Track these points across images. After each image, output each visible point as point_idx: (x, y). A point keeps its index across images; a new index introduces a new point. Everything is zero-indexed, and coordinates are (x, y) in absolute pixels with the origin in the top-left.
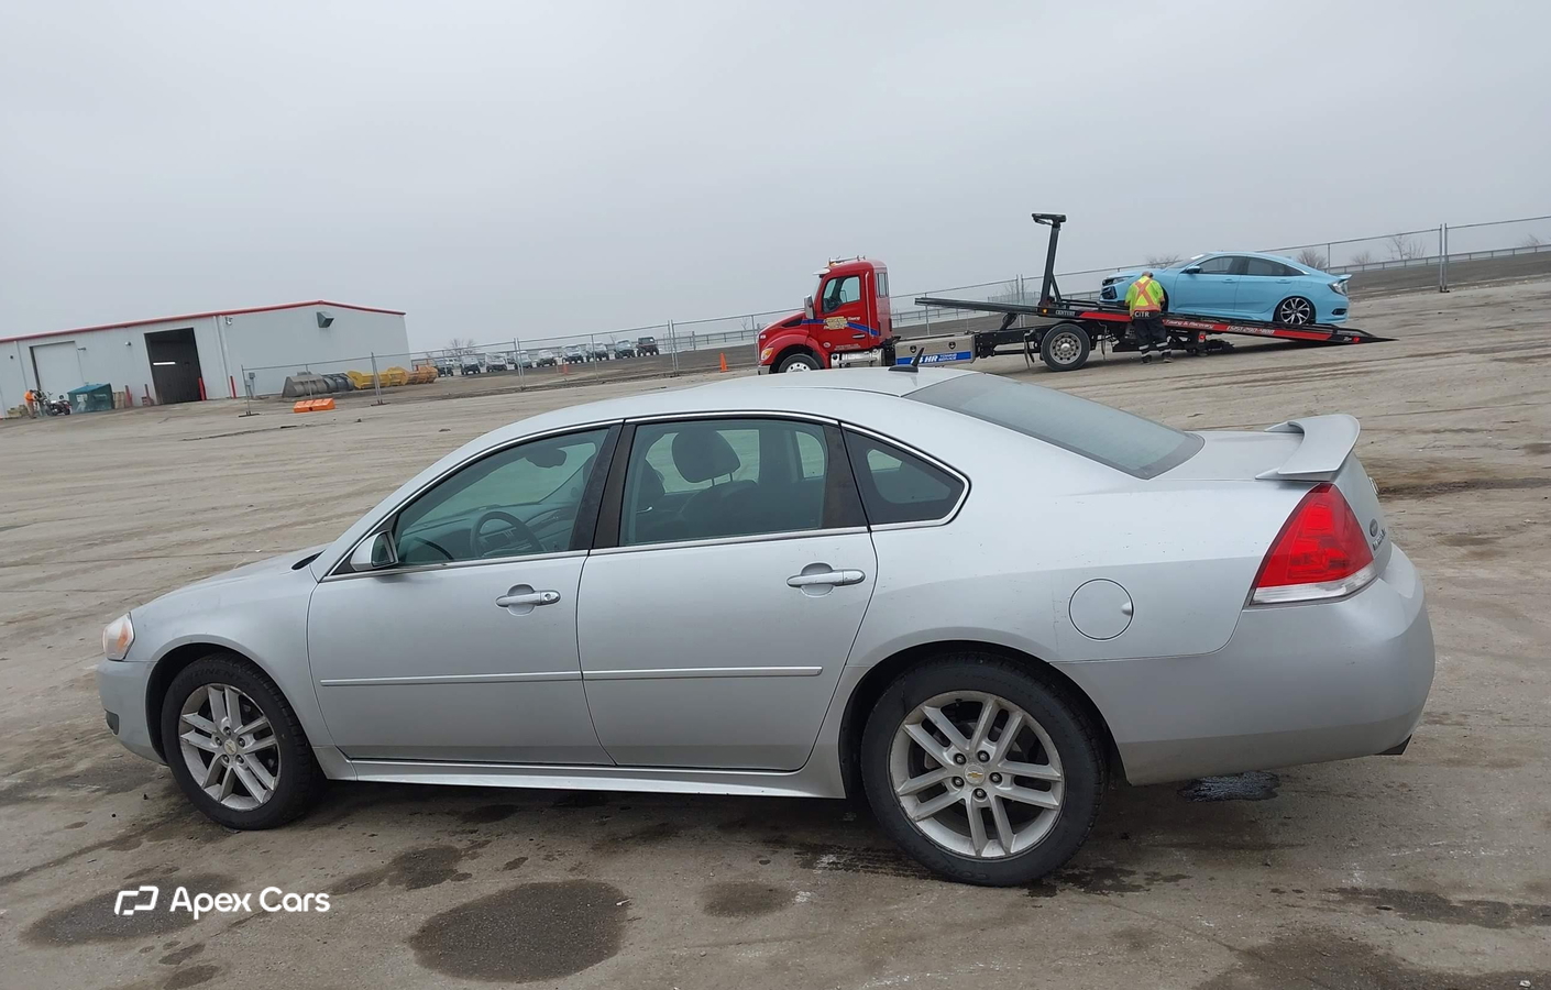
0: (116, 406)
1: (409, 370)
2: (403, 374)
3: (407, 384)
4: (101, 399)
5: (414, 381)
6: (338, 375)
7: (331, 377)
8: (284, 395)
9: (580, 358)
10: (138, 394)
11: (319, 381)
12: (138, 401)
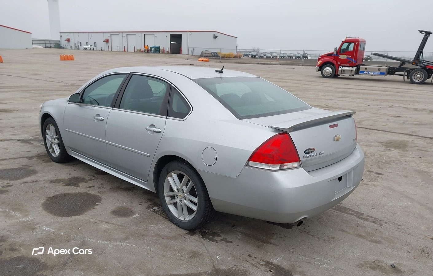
0: (160, 52)
1: (235, 54)
2: (233, 55)
3: (233, 58)
4: (157, 50)
5: (236, 57)
6: (216, 53)
7: (214, 53)
8: (201, 56)
9: (285, 57)
10: (166, 50)
11: (210, 53)
12: (166, 52)
